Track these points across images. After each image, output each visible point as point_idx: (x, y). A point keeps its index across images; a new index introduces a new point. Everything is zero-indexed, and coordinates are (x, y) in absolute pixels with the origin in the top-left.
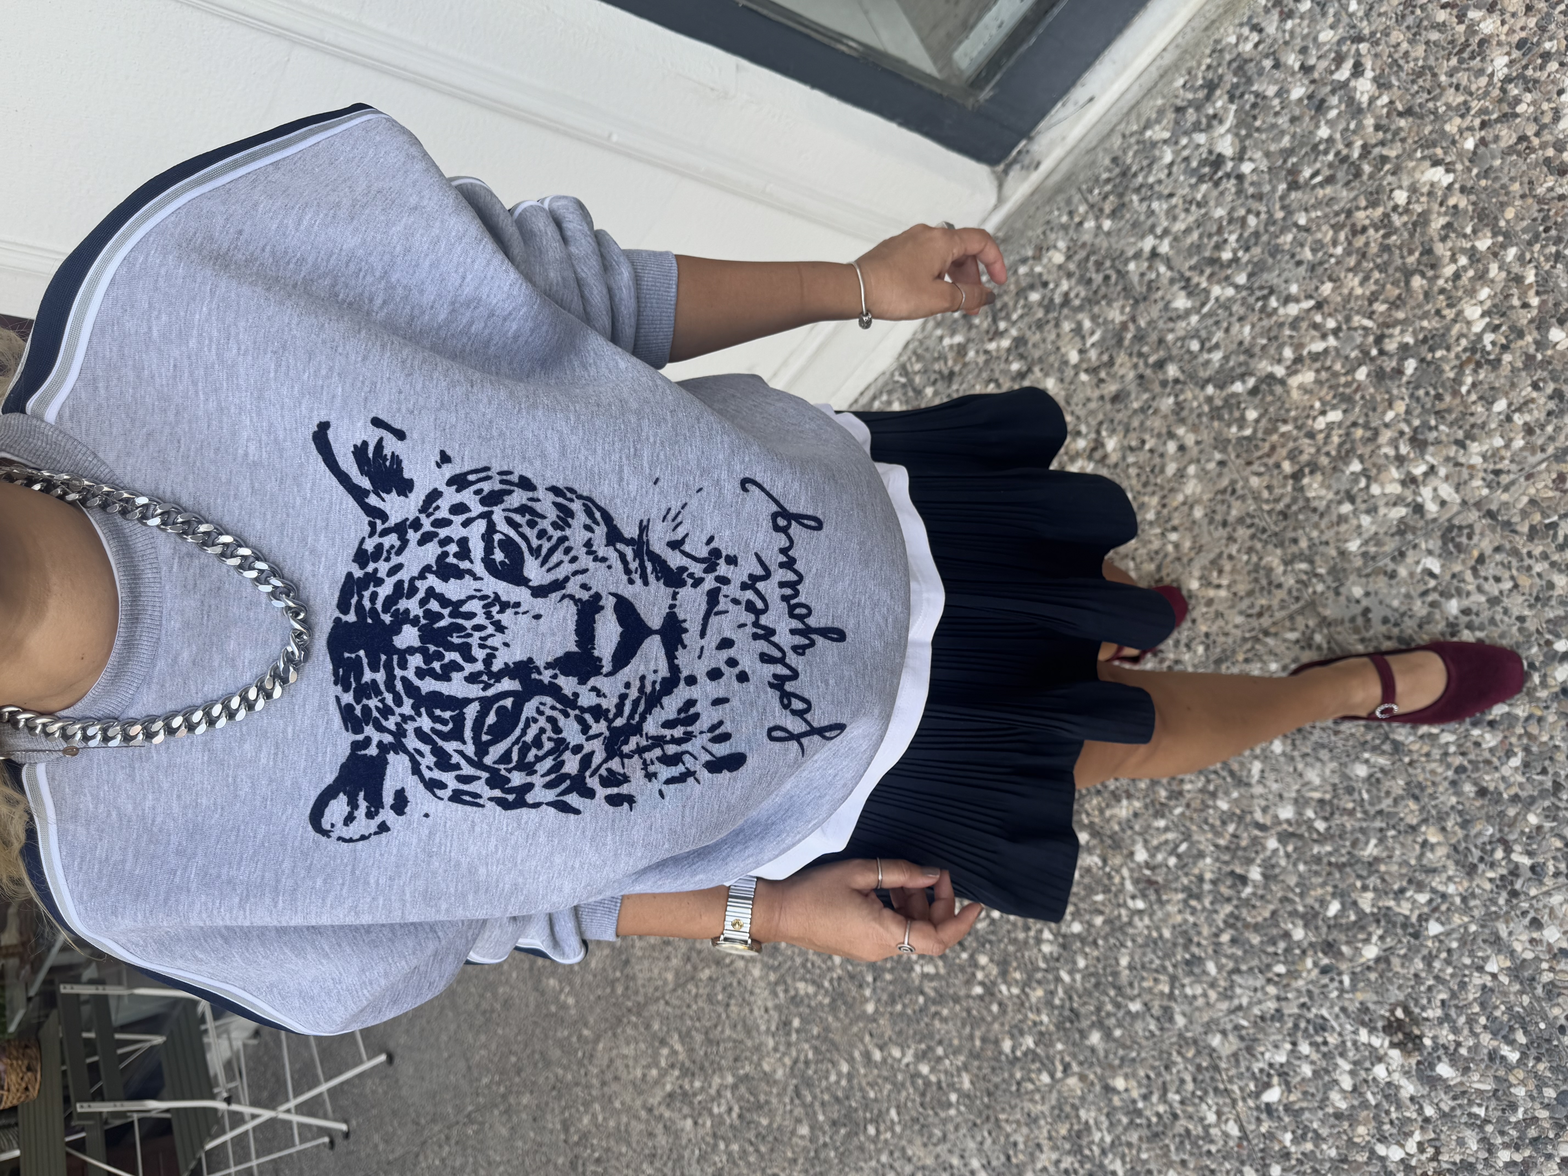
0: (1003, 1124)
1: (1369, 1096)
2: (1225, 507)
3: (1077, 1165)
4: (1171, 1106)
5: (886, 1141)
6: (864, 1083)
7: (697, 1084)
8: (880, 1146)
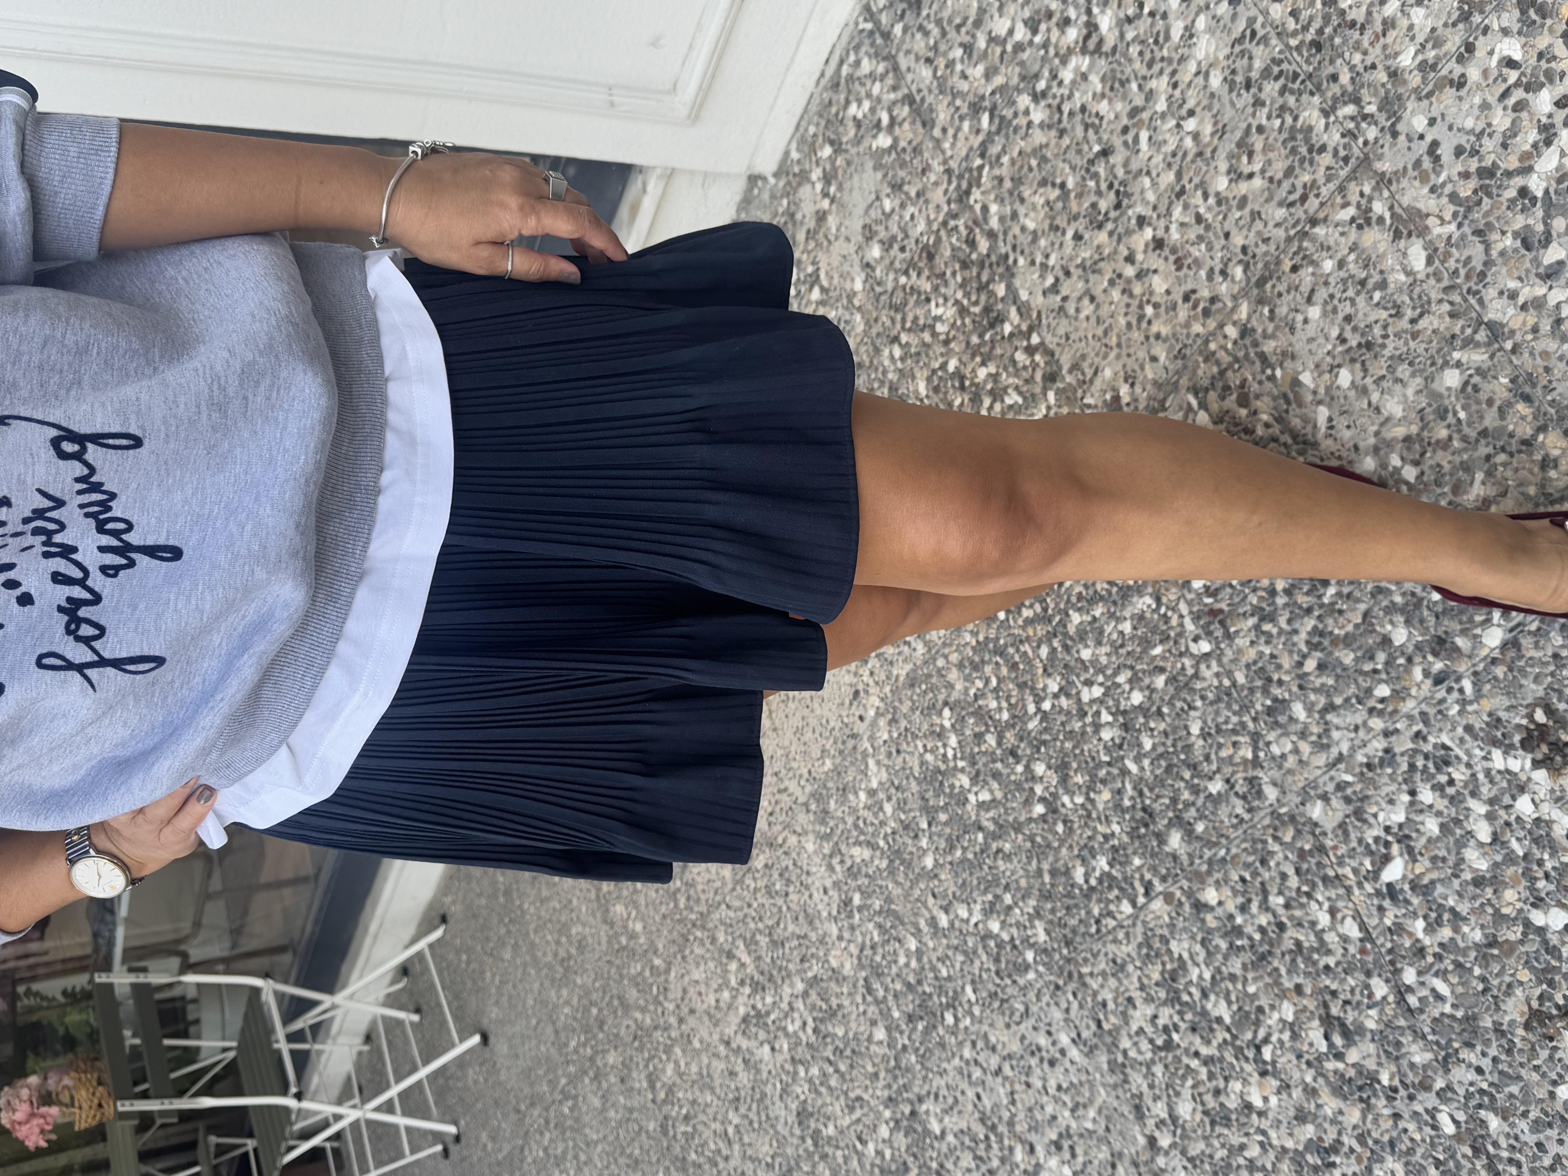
0: (1088, 980)
1: (1514, 845)
2: (1245, 60)
3: (1176, 1018)
4: (1275, 915)
5: (966, 1028)
6: (934, 961)
7: (769, 1000)
8: (960, 1038)
